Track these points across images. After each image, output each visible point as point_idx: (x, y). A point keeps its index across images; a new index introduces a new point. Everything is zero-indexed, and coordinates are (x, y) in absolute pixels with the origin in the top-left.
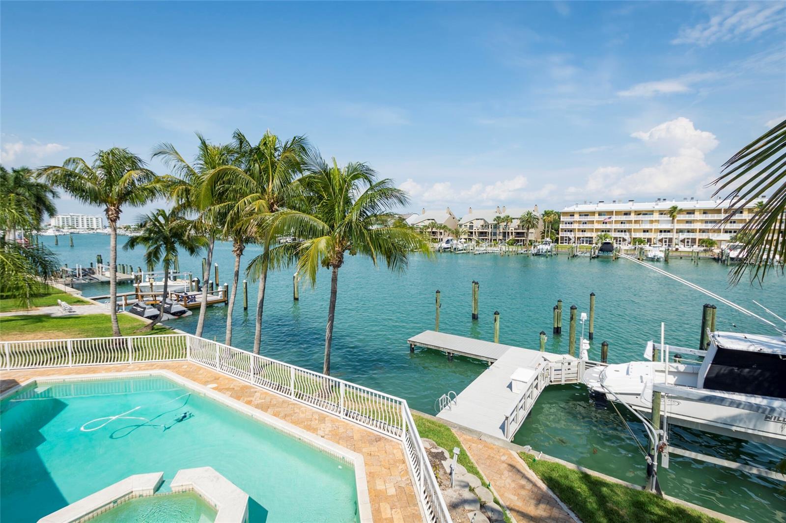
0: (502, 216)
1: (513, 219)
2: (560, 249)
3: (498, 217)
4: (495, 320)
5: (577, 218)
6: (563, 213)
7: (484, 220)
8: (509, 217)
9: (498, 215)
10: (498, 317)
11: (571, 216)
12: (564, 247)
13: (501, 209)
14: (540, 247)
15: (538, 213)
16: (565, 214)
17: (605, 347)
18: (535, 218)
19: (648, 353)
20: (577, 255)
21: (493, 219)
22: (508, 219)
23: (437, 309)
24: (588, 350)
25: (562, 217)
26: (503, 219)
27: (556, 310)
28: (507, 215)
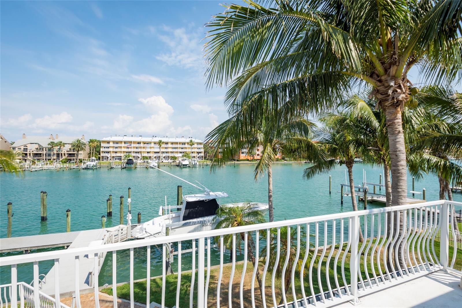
0: (56, 141)
1: (65, 144)
3: (52, 142)
5: (111, 144)
6: (103, 141)
7: (39, 144)
8: (61, 142)
9: (52, 141)
11: (108, 143)
13: (54, 136)
15: (85, 140)
16: (104, 142)
18: (83, 144)
21: (48, 143)
22: (60, 144)
25: (102, 144)
26: (56, 144)
28: (60, 140)
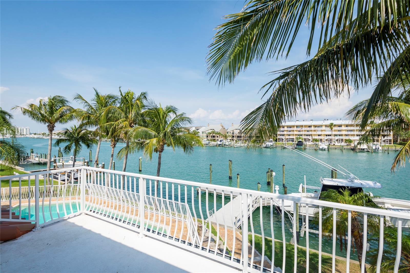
2: (277, 145)
4: (238, 178)
10: (239, 176)
12: (279, 143)
14: (268, 143)
17: (286, 189)
19: (300, 189)
20: (286, 148)
23: (210, 173)
24: (278, 190)
27: (268, 173)
